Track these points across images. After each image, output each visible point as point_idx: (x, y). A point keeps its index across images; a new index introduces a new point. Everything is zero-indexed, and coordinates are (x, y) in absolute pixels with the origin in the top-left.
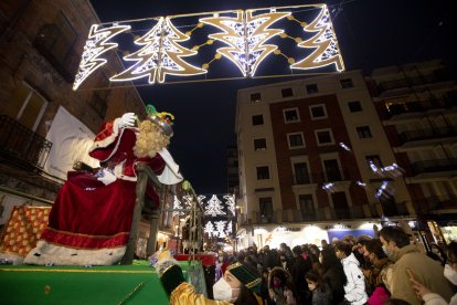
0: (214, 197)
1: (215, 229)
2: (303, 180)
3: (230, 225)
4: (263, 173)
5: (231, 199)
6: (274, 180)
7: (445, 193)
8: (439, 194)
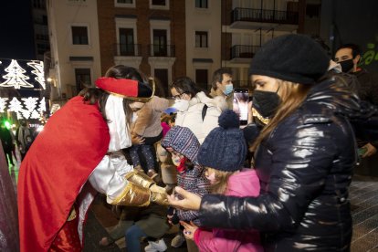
0: (14, 63)
1: (24, 108)
2: (128, 52)
3: (43, 102)
4: (80, 35)
5: (39, 68)
6: (93, 47)
7: (246, 79)
8: (242, 79)
